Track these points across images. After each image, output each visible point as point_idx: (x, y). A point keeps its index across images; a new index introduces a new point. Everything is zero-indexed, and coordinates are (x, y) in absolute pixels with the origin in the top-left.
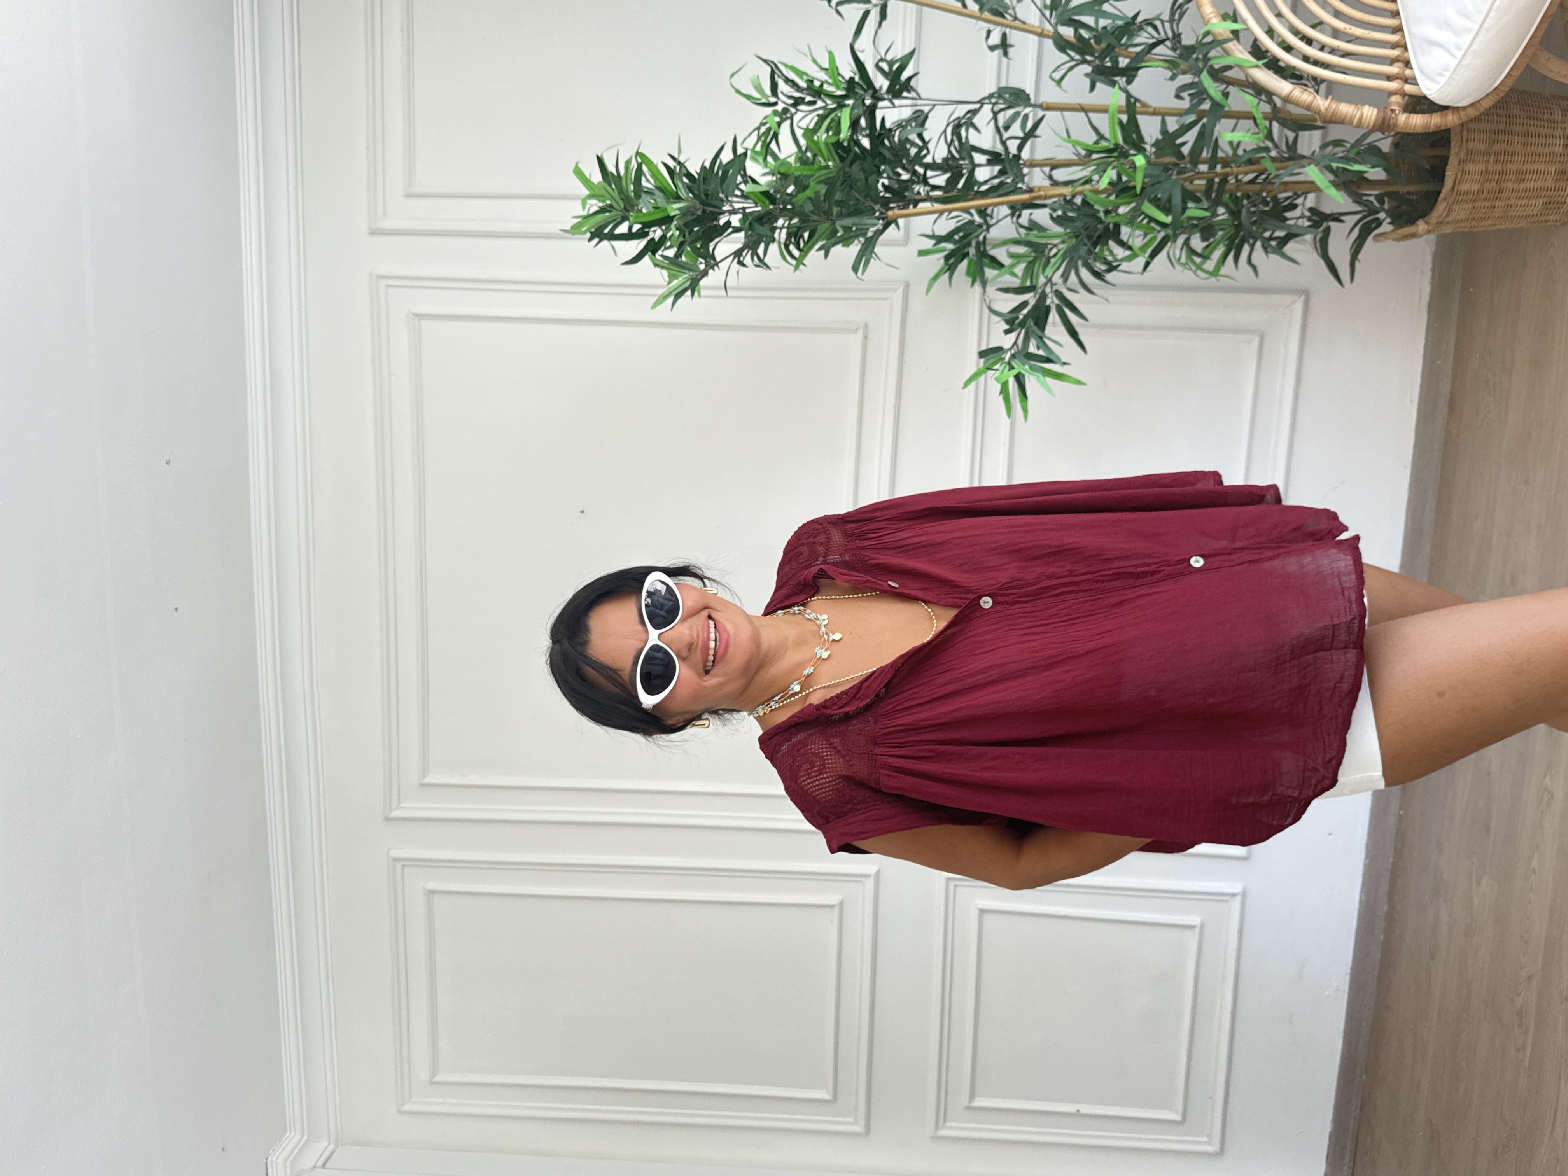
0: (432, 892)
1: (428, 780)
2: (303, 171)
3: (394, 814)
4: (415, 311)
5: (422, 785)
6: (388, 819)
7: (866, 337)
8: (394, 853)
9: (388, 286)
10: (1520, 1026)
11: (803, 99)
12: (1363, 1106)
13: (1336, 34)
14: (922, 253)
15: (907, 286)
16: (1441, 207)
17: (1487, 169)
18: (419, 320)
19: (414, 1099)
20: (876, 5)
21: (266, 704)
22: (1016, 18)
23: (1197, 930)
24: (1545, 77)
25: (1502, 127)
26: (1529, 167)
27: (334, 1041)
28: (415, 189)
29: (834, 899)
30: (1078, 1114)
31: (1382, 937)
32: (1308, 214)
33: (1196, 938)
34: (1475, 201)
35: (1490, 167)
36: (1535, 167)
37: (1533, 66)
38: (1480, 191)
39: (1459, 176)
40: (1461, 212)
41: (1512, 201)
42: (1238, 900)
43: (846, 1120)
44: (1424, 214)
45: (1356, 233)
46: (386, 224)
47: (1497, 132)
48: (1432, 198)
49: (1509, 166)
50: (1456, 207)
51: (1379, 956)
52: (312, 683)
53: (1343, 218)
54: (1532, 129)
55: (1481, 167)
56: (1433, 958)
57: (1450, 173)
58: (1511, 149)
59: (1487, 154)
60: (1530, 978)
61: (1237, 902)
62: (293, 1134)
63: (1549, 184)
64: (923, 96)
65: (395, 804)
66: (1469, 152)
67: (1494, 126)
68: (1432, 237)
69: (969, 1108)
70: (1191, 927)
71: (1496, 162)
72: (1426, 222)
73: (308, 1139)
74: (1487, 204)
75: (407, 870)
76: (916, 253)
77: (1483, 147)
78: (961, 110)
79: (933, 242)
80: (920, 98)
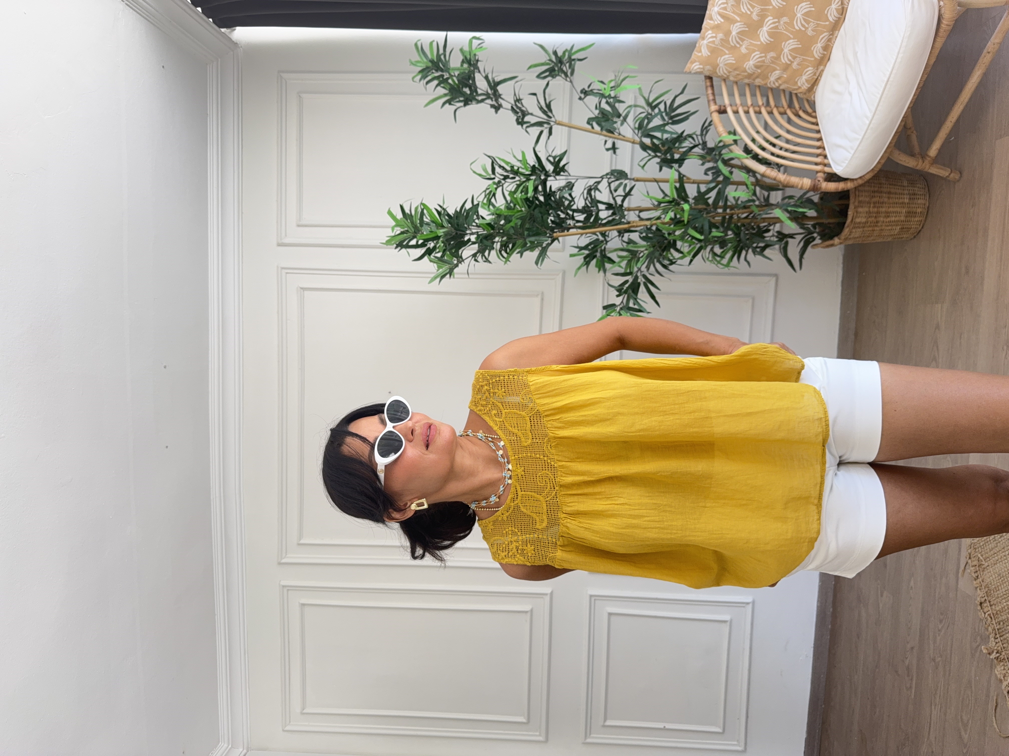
0: (303, 605)
1: (302, 541)
2: (242, 213)
3: (284, 561)
4: (301, 286)
5: (299, 544)
6: (280, 564)
7: (542, 299)
8: (284, 583)
9: (287, 273)
10: (908, 676)
11: (508, 176)
12: (823, 723)
13: (788, 141)
14: (572, 256)
15: (564, 273)
16: (846, 231)
17: (869, 211)
18: (303, 291)
19: (292, 723)
20: (546, 128)
21: (214, 499)
22: (620, 134)
23: (728, 623)
24: (898, 163)
25: (876, 189)
26: (891, 209)
27: (248, 689)
28: (303, 222)
29: (527, 608)
30: (664, 729)
31: (830, 626)
32: (776, 234)
33: (728, 627)
34: (864, 227)
35: (871, 209)
36: (895, 210)
37: (891, 157)
38: (866, 222)
39: (855, 214)
40: (857, 233)
41: (883, 227)
42: (751, 605)
43: (535, 733)
44: (838, 234)
45: (802, 244)
46: (287, 241)
47: (874, 192)
48: (841, 226)
49: (881, 209)
50: (854, 230)
51: (829, 637)
52: (240, 488)
53: (795, 236)
54: (892, 191)
55: (866, 209)
56: (858, 638)
57: (850, 213)
58: (882, 200)
59: (869, 203)
60: (912, 648)
61: (750, 607)
62: (223, 744)
63: (902, 218)
64: (571, 174)
65: (284, 555)
66: (860, 202)
67: (872, 189)
68: (842, 246)
69: (604, 726)
70: (725, 622)
71: (874, 207)
72: (839, 239)
73: (232, 747)
74: (870, 229)
75: (290, 592)
76: (569, 256)
77: (867, 199)
78: (592, 182)
79: (578, 250)
80: (570, 175)
